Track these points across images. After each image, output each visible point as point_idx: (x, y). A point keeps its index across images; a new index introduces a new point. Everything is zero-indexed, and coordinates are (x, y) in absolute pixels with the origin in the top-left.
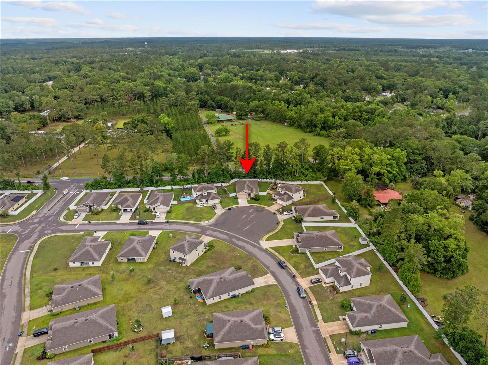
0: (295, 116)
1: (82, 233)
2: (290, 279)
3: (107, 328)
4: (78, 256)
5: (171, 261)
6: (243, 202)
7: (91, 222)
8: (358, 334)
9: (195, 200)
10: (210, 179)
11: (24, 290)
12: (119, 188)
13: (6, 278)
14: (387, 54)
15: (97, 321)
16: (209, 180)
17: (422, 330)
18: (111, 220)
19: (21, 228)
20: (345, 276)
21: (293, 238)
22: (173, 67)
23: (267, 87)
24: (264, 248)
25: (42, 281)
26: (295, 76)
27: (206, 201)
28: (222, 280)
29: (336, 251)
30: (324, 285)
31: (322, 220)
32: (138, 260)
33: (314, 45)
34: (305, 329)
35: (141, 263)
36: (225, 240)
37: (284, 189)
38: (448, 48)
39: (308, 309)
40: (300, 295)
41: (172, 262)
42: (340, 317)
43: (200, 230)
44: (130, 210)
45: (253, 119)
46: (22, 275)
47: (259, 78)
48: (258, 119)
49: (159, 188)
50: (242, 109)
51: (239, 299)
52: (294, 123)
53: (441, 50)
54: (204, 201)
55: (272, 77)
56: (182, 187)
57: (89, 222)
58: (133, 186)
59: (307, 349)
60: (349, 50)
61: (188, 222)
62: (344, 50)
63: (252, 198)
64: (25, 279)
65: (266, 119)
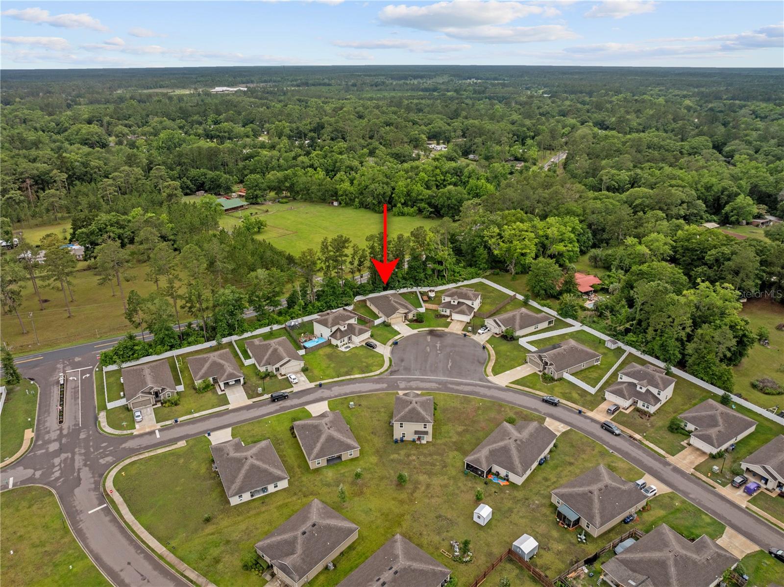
0: (352, 189)
1: (182, 444)
2: (577, 417)
3: (434, 573)
4: (243, 482)
5: (396, 442)
6: (404, 330)
7: (180, 419)
8: (720, 455)
9: (329, 341)
10: (326, 303)
11: (185, 577)
12: (171, 350)
13: (117, 568)
14: (375, 88)
15: (412, 567)
16: (325, 305)
17: (771, 429)
18: (213, 407)
19: (36, 470)
20: (648, 391)
21: (527, 363)
22: (38, 125)
23: (244, 148)
24: (504, 386)
25: (205, 549)
26: (284, 128)
27: (350, 339)
28: (518, 442)
29: (594, 366)
30: (627, 412)
31: (537, 330)
32: (346, 456)
33: (253, 79)
34: (662, 472)
35: (352, 460)
36: (438, 389)
37: (456, 297)
38: (446, 78)
39: (639, 448)
40: (612, 433)
41: (400, 444)
42: (682, 443)
43: (386, 385)
44: (234, 383)
45: (274, 201)
46: (143, 551)
47: (226, 134)
48: (284, 200)
49: (246, 335)
50: (256, 186)
51: (551, 463)
52: (352, 200)
53: (440, 80)
54: (346, 339)
55: (249, 132)
56: (283, 326)
57: (176, 421)
58: (196, 341)
59: (689, 494)
60: (314, 85)
61: (352, 377)
62: (307, 84)
63: (411, 321)
64: (161, 557)
65: (295, 199)
